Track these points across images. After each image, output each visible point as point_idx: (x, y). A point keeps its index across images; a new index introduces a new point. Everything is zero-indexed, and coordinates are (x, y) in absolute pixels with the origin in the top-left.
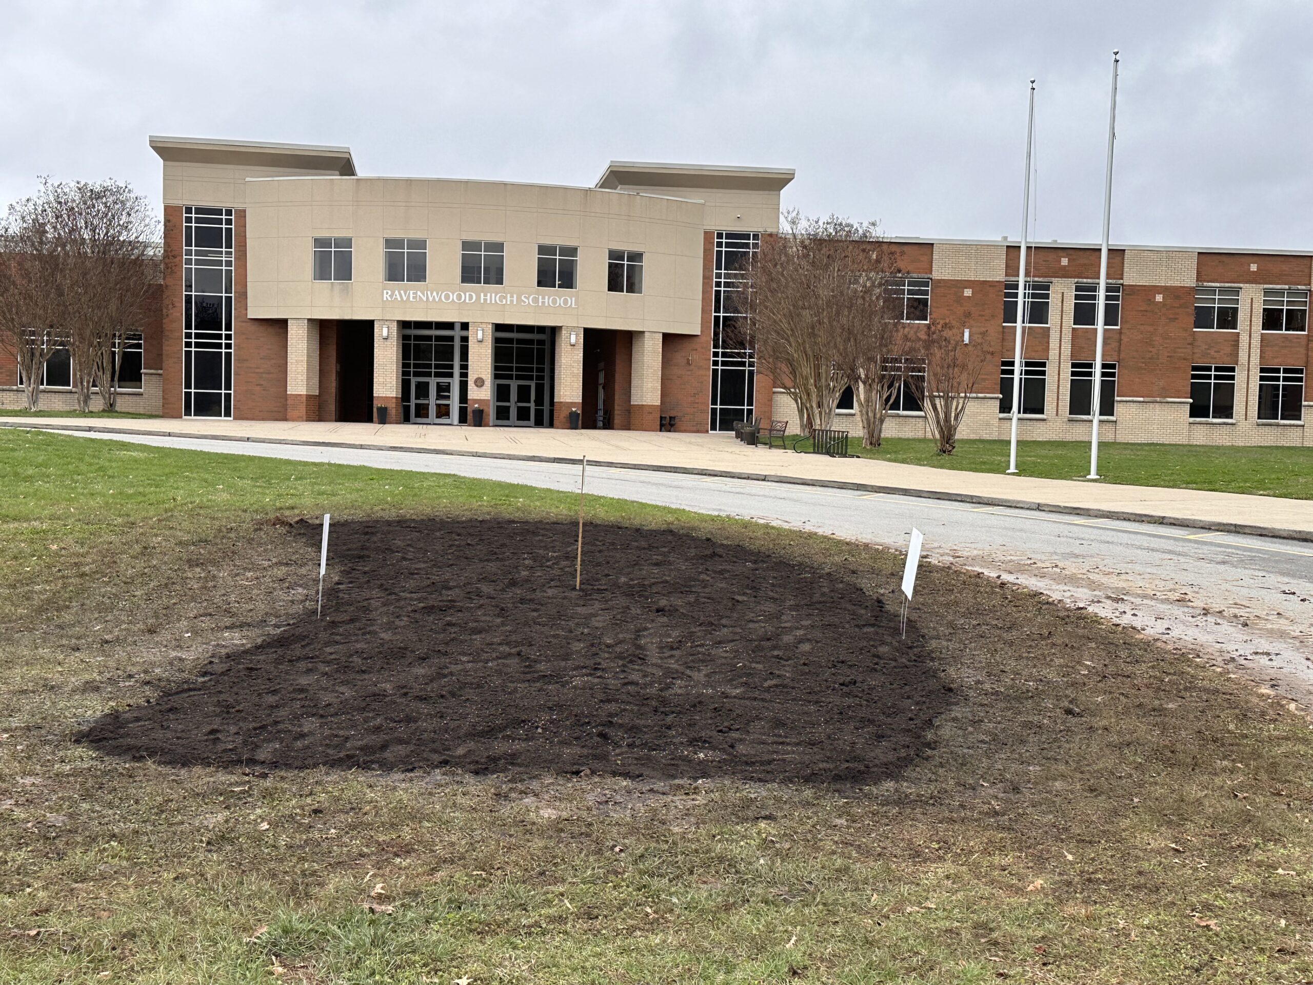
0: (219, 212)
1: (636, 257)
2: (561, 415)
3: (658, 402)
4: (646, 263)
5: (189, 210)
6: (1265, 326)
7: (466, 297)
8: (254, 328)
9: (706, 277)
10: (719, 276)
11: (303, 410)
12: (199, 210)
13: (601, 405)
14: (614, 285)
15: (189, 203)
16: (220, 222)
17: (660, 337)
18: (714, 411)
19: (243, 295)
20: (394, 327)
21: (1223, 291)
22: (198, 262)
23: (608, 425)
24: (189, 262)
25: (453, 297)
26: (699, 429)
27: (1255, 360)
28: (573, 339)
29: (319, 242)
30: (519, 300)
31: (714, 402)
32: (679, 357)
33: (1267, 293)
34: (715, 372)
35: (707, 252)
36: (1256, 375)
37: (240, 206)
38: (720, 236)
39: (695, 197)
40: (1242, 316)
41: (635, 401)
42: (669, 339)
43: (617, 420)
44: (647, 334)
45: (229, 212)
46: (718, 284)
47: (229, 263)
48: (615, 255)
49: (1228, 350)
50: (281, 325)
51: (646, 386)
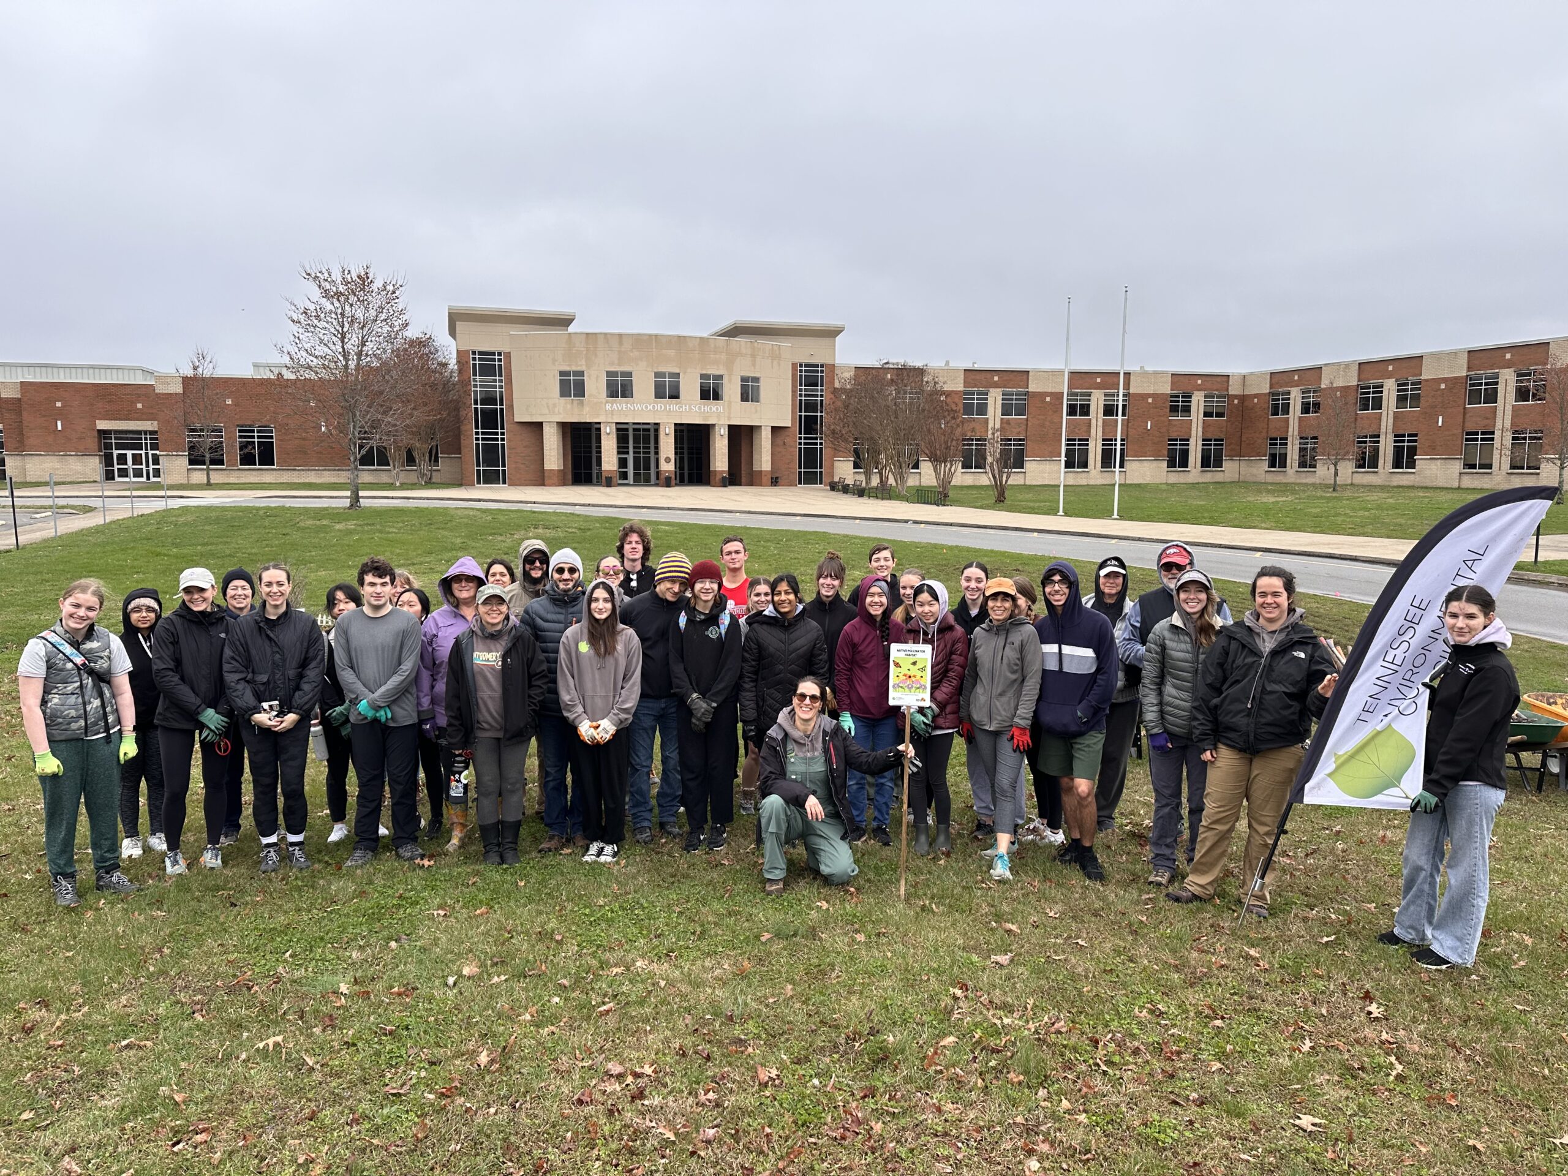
0: (493, 354)
1: (756, 380)
2: (716, 479)
3: (769, 469)
4: (762, 384)
5: (474, 353)
6: (1105, 415)
7: (657, 407)
8: (518, 428)
9: (793, 391)
10: (801, 390)
11: (555, 480)
12: (480, 353)
14: (745, 397)
15: (474, 349)
16: (494, 360)
17: (770, 429)
18: (800, 473)
19: (511, 407)
20: (613, 426)
21: (1082, 395)
22: (481, 386)
23: (742, 483)
24: (475, 386)
25: (650, 407)
26: (791, 484)
27: (1100, 434)
28: (722, 432)
29: (562, 374)
30: (690, 408)
31: (800, 467)
32: (779, 441)
33: (1105, 395)
34: (800, 449)
35: (794, 375)
36: (1100, 442)
37: (507, 350)
38: (801, 365)
39: (786, 344)
40: (1093, 409)
41: (756, 468)
42: (775, 429)
43: (744, 480)
44: (763, 427)
45: (500, 354)
46: (801, 395)
47: (501, 387)
48: (744, 379)
49: (1084, 428)
50: (539, 425)
51: (764, 460)
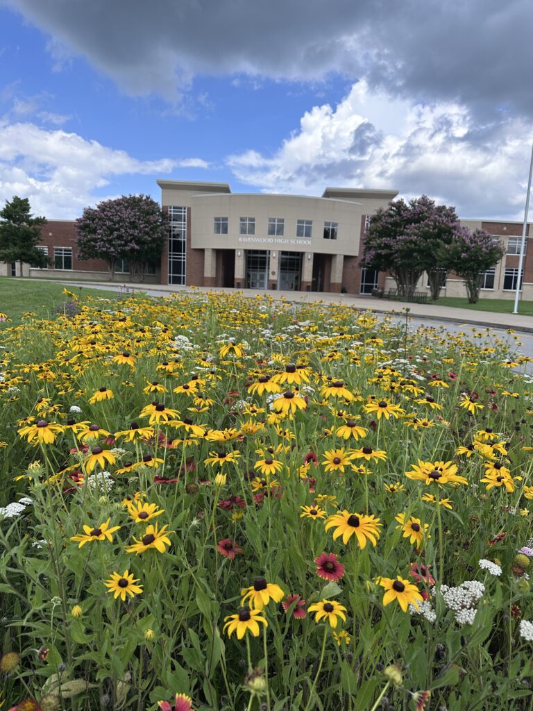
0: (181, 208)
1: (335, 225)
2: (304, 286)
3: (341, 282)
4: (339, 227)
5: (171, 208)
7: (269, 240)
8: (192, 252)
9: (361, 233)
11: (210, 283)
12: (174, 208)
13: (319, 283)
14: (326, 236)
15: (170, 205)
16: (181, 212)
17: (342, 257)
18: (362, 286)
19: (189, 240)
20: (243, 252)
22: (173, 227)
23: (321, 290)
24: (170, 227)
25: (265, 240)
26: (356, 292)
28: (309, 257)
29: (217, 219)
30: (290, 242)
31: (362, 282)
32: (349, 265)
34: (362, 270)
35: (362, 223)
37: (188, 205)
38: (368, 217)
39: (358, 203)
41: (332, 281)
42: (347, 258)
43: (325, 288)
44: (338, 256)
45: (185, 208)
47: (185, 228)
48: (329, 224)
50: (202, 251)
51: (337, 276)
